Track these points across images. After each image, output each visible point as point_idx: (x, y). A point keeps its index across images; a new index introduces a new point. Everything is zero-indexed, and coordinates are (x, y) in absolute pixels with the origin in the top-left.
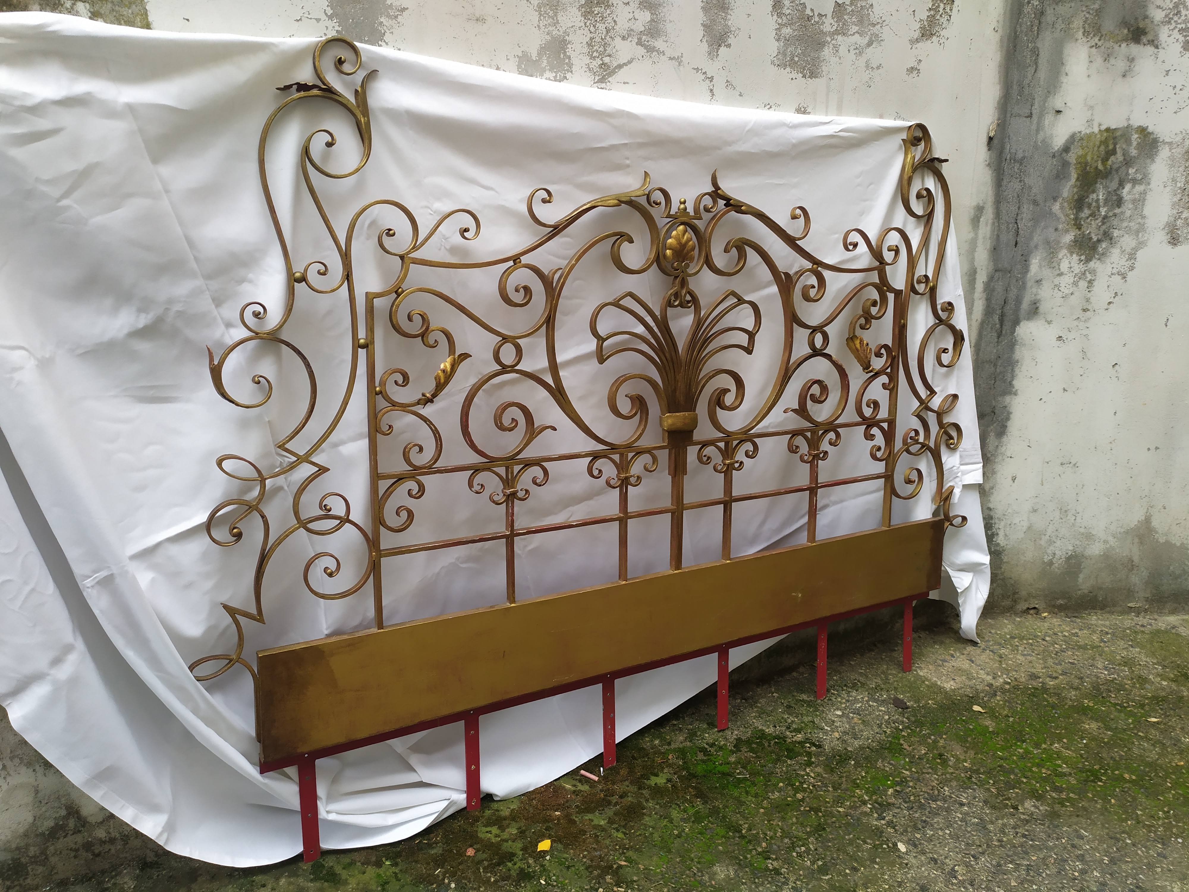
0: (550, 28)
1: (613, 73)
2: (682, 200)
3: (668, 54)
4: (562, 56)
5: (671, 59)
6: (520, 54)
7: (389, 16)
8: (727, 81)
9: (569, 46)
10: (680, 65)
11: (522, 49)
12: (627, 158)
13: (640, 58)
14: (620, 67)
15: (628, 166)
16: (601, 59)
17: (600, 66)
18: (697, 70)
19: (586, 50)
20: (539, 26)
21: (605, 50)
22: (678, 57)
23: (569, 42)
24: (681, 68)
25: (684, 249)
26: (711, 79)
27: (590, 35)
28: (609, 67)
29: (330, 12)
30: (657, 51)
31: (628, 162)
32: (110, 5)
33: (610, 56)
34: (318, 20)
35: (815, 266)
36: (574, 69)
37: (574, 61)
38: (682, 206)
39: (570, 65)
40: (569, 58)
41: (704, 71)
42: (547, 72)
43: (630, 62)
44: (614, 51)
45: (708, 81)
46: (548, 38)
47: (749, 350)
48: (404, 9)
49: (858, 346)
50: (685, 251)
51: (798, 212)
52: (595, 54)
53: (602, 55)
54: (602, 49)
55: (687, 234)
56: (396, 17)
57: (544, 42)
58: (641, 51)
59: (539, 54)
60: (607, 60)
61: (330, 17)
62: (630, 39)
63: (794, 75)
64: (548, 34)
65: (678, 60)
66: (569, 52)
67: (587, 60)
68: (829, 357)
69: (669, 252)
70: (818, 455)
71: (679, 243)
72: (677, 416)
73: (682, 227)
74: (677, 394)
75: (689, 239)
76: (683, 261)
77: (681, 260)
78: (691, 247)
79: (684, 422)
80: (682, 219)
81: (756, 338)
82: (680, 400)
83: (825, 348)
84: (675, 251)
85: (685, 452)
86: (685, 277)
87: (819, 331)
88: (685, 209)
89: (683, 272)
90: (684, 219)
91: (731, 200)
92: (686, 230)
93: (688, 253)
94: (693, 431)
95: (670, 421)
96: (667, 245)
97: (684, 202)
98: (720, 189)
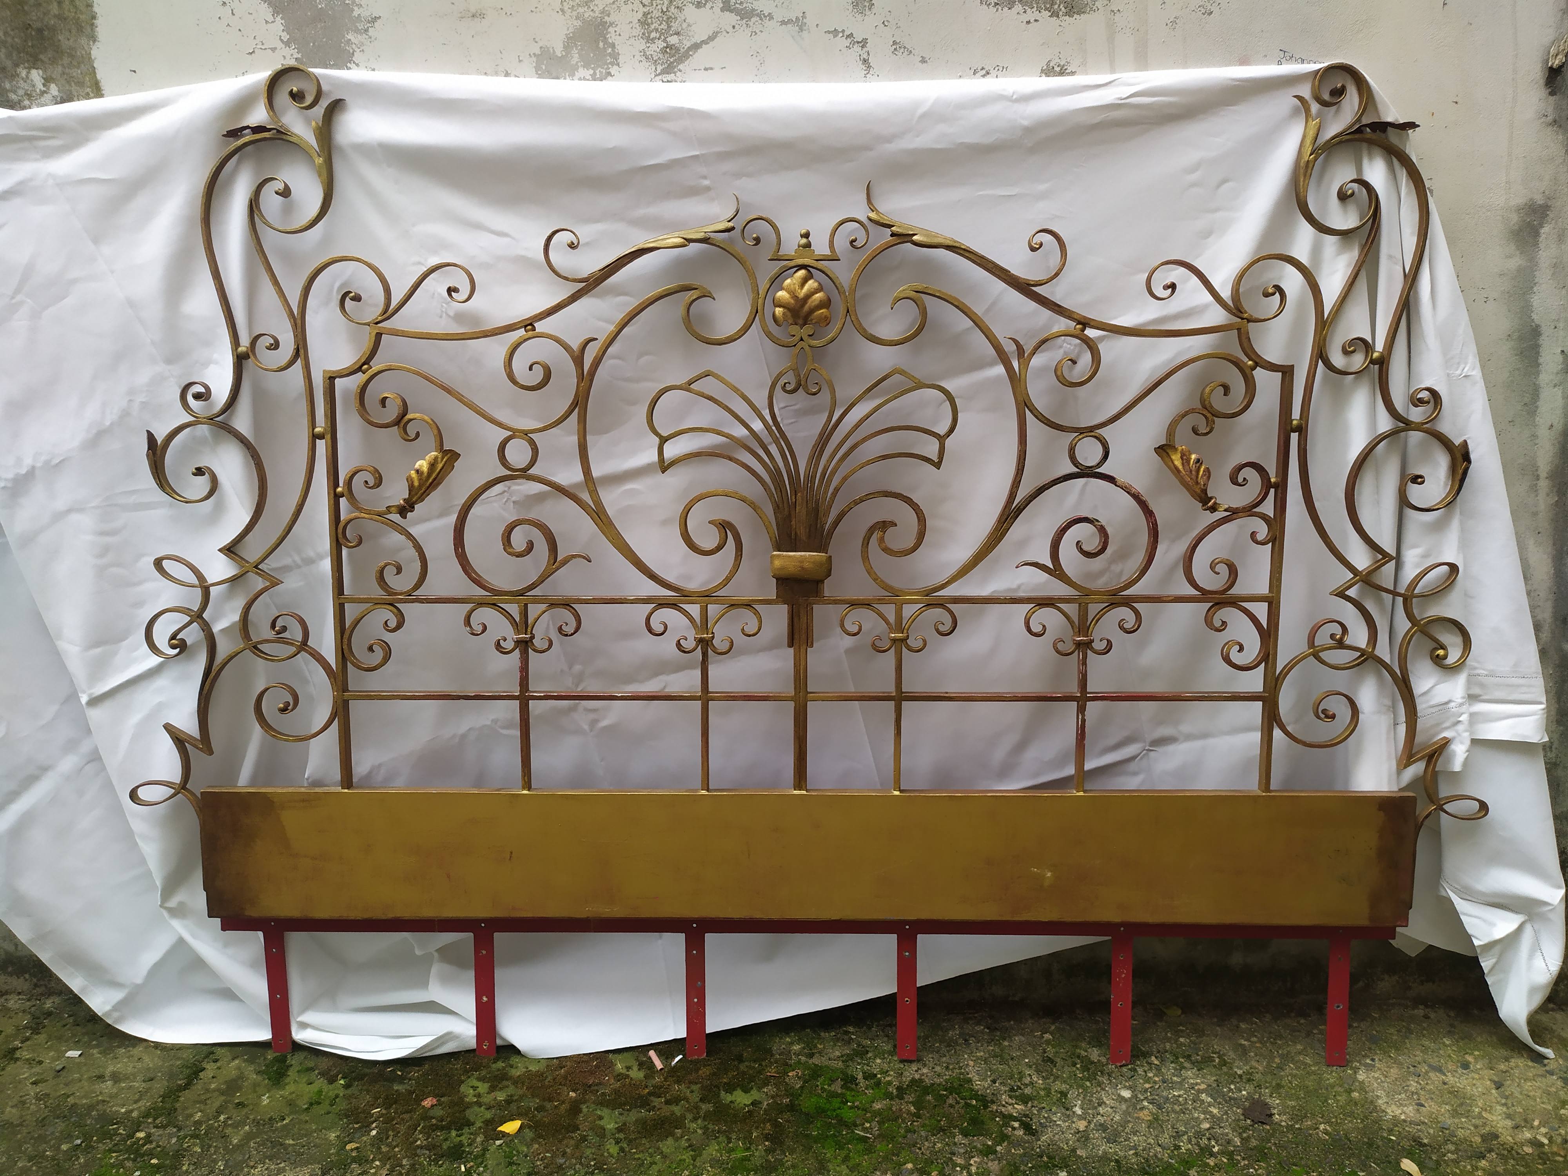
0: (581, 10)
1: (686, 56)
2: (803, 231)
3: (779, 15)
4: (601, 44)
5: (783, 23)
6: (538, 52)
7: (357, 31)
8: (895, 43)
9: (611, 29)
10: (801, 30)
11: (541, 44)
12: (705, 177)
13: (730, 29)
14: (696, 46)
15: (708, 189)
16: (665, 41)
17: (664, 51)
18: (835, 33)
19: (638, 30)
20: (562, 10)
21: (669, 27)
22: (797, 18)
23: (611, 24)
24: (805, 34)
25: (803, 306)
26: (864, 43)
27: (642, 10)
28: (678, 50)
29: (286, 36)
30: (758, 15)
31: (706, 182)
32: (60, 69)
33: (678, 34)
34: (273, 50)
35: (1079, 326)
36: (621, 60)
37: (620, 48)
38: (804, 241)
39: (615, 56)
40: (613, 46)
41: (847, 33)
42: (581, 70)
43: (712, 38)
44: (685, 25)
45: (857, 48)
46: (578, 23)
47: (938, 465)
48: (376, 19)
49: (1178, 463)
50: (806, 308)
51: (1044, 237)
52: (653, 35)
53: (664, 34)
54: (664, 26)
55: (811, 282)
56: (366, 30)
57: (571, 30)
58: (732, 18)
59: (567, 47)
60: (673, 40)
61: (287, 44)
62: (709, 5)
63: (1032, 14)
64: (577, 18)
65: (799, 23)
66: (612, 37)
67: (641, 44)
68: (1111, 479)
69: (779, 311)
70: (1088, 645)
71: (794, 296)
72: (790, 557)
73: (802, 273)
74: (793, 523)
75: (813, 290)
76: (805, 324)
77: (801, 322)
78: (817, 303)
79: (806, 565)
80: (800, 261)
81: (948, 442)
82: (798, 532)
83: (1099, 465)
84: (789, 309)
85: (810, 613)
86: (807, 348)
87: (1087, 434)
88: (808, 245)
89: (802, 340)
90: (806, 261)
91: (893, 226)
92: (809, 277)
93: (812, 311)
94: (822, 581)
95: (777, 563)
96: (775, 301)
97: (806, 235)
98: (878, 212)
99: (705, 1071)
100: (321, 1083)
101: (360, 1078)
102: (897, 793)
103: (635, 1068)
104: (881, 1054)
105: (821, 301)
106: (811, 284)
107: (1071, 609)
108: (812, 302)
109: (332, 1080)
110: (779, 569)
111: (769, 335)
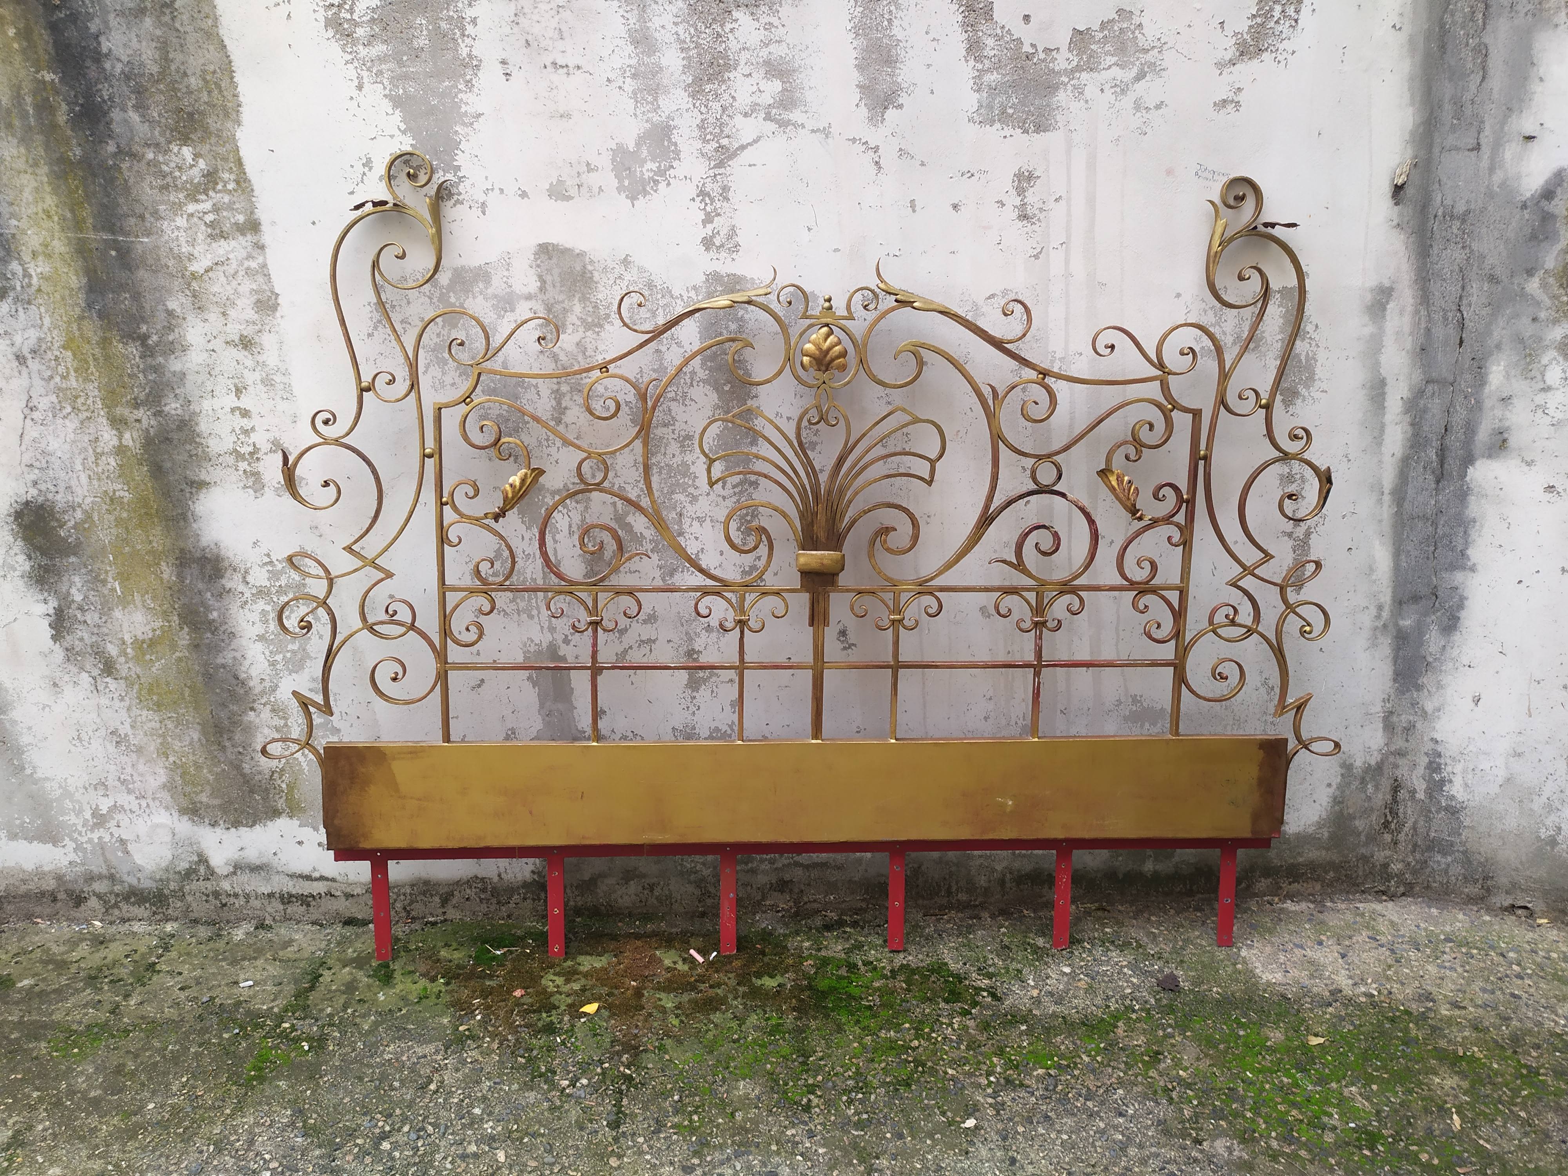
0: (650, 115)
1: (734, 155)
2: (827, 297)
3: (809, 126)
4: (666, 143)
5: (813, 131)
6: (614, 147)
7: (464, 124)
8: (901, 150)
9: (674, 131)
10: (827, 137)
11: (617, 141)
13: (770, 134)
14: (743, 147)
16: (718, 142)
17: (716, 150)
18: (854, 140)
19: (697, 133)
20: (635, 115)
21: (722, 131)
22: (824, 128)
23: (675, 127)
24: (830, 140)
25: (825, 356)
26: (876, 149)
27: (700, 117)
28: (728, 149)
29: (403, 127)
30: (793, 124)
32: (208, 146)
33: (728, 137)
34: (392, 136)
35: (1040, 376)
36: (682, 156)
37: (681, 147)
38: (827, 304)
39: (677, 153)
40: (676, 144)
41: (863, 141)
42: (649, 163)
43: (756, 141)
44: (734, 130)
45: (871, 153)
46: (648, 125)
47: (930, 483)
48: (480, 115)
49: (1114, 483)
50: (828, 358)
51: (1014, 305)
52: (708, 137)
53: (717, 137)
54: (717, 130)
55: (832, 337)
56: (472, 124)
57: (642, 130)
58: (773, 126)
59: (638, 145)
60: (725, 142)
61: (404, 132)
62: (754, 115)
63: (1008, 131)
64: (647, 121)
65: (826, 132)
66: (675, 138)
67: (699, 144)
68: (1063, 495)
69: (806, 359)
70: (1044, 624)
71: (820, 349)
72: (812, 555)
73: (825, 329)
74: (815, 528)
75: (834, 343)
76: (827, 370)
77: (823, 368)
78: (837, 353)
79: (825, 562)
80: (825, 320)
81: (938, 465)
82: (819, 535)
83: (1054, 484)
84: (814, 358)
85: (827, 600)
86: (828, 389)
87: (1045, 460)
88: (830, 308)
89: (824, 383)
90: (829, 320)
91: (899, 294)
92: (831, 332)
93: (833, 360)
94: (838, 574)
95: (802, 560)
96: (804, 352)
97: (829, 300)
98: (886, 283)
99: (737, 964)
100: (423, 982)
101: (457, 976)
102: (893, 741)
103: (680, 963)
104: (875, 947)
105: (840, 352)
106: (832, 339)
107: (1031, 596)
108: (833, 353)
109: (433, 980)
110: (803, 565)
111: (797, 378)
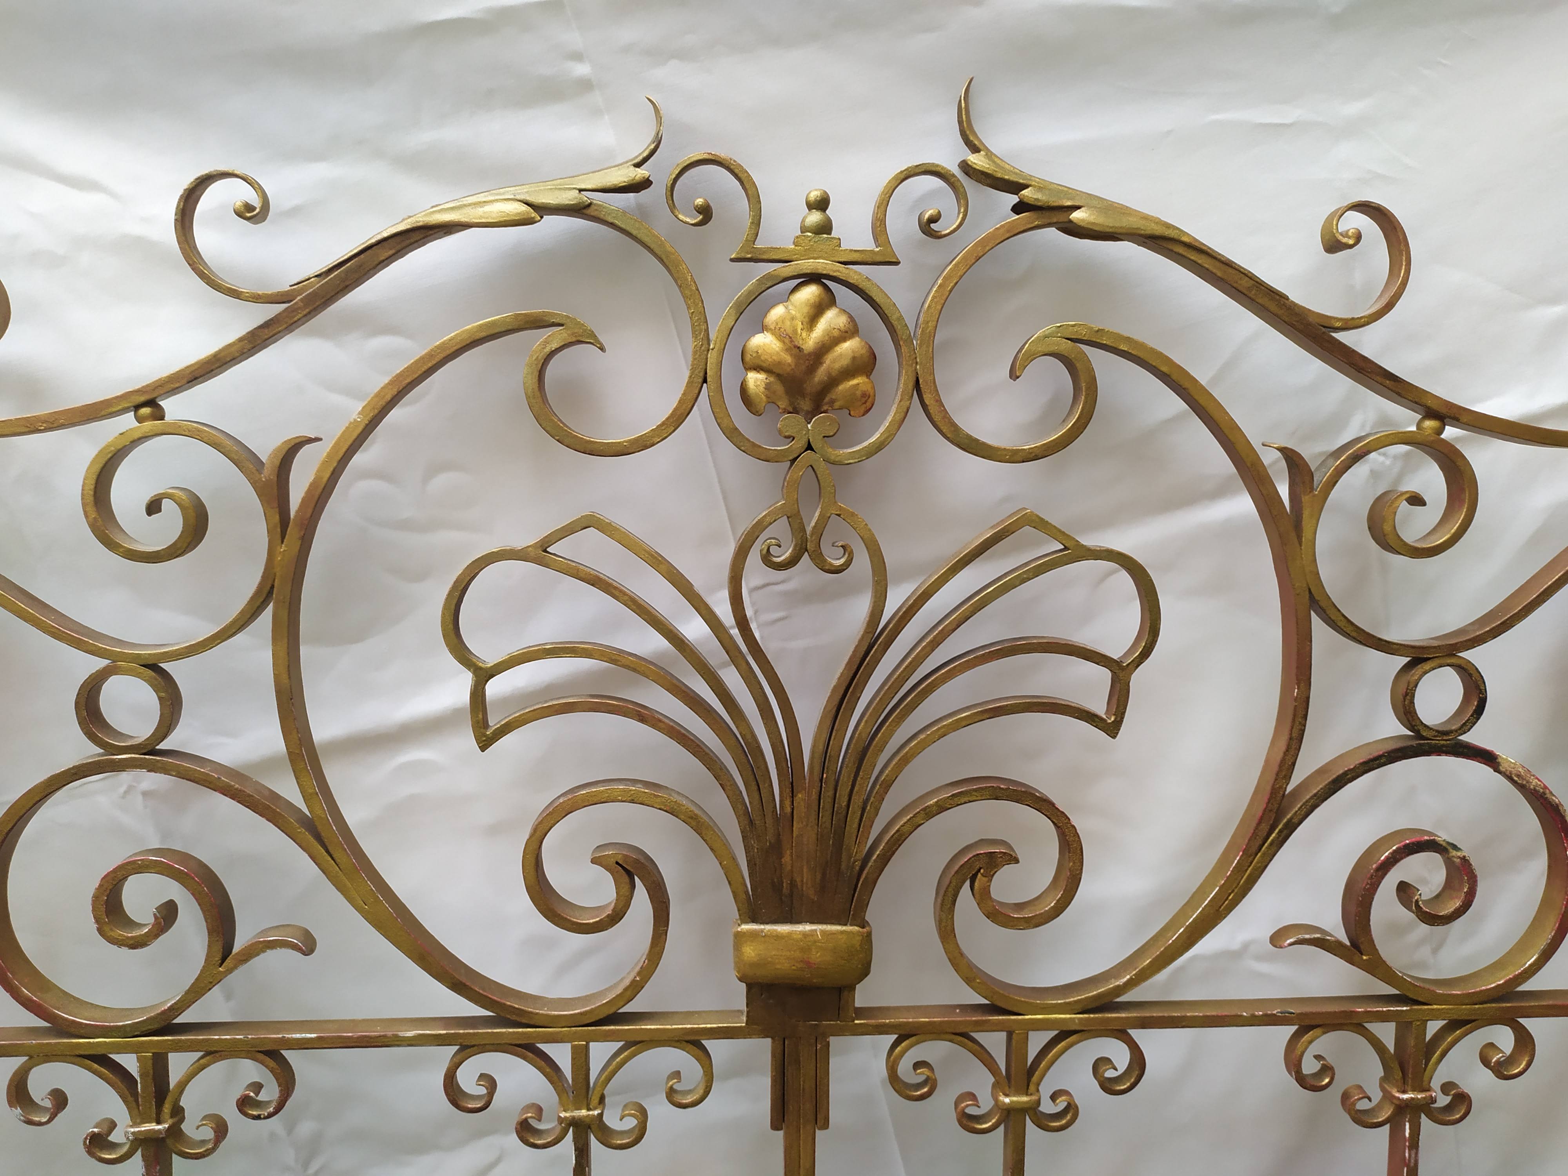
2: (814, 195)
12: (578, 57)
15: (585, 85)
25: (813, 369)
31: (582, 70)
35: (1429, 424)
38: (815, 217)
47: (1112, 729)
50: (821, 374)
51: (1357, 221)
55: (830, 314)
68: (1488, 758)
69: (755, 380)
70: (1421, 1105)
71: (795, 349)
72: (778, 937)
73: (810, 292)
74: (787, 859)
75: (836, 333)
76: (817, 409)
77: (806, 405)
78: (845, 362)
79: (816, 956)
80: (808, 265)
81: (1138, 679)
82: (798, 880)
83: (1467, 727)
84: (779, 376)
85: (822, 1059)
86: (822, 467)
87: (1441, 661)
88: (825, 228)
89: (809, 447)
90: (821, 265)
91: (1026, 186)
92: (828, 301)
93: (833, 381)
94: (852, 988)
95: (750, 952)
96: (748, 358)
97: (822, 204)
98: (990, 155)
105: (854, 358)
106: (831, 319)
107: (1386, 1033)
108: (834, 361)
110: (753, 965)
111: (733, 434)
